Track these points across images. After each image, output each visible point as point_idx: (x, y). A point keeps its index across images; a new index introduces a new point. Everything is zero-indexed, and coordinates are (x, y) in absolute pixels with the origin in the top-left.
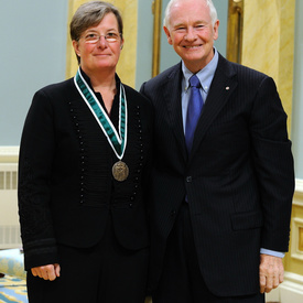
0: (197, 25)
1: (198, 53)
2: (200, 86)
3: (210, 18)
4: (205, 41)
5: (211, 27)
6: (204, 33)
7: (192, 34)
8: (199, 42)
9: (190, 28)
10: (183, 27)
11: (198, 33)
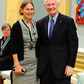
0: (53, 4)
1: (53, 12)
2: (54, 21)
3: (57, 2)
4: (55, 9)
5: (57, 5)
6: (55, 6)
7: (51, 7)
8: (53, 9)
9: (51, 5)
10: (49, 5)
11: (53, 6)
